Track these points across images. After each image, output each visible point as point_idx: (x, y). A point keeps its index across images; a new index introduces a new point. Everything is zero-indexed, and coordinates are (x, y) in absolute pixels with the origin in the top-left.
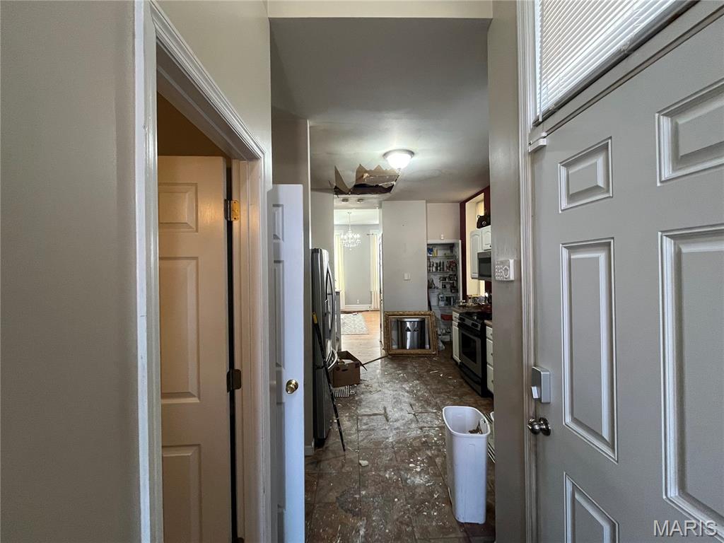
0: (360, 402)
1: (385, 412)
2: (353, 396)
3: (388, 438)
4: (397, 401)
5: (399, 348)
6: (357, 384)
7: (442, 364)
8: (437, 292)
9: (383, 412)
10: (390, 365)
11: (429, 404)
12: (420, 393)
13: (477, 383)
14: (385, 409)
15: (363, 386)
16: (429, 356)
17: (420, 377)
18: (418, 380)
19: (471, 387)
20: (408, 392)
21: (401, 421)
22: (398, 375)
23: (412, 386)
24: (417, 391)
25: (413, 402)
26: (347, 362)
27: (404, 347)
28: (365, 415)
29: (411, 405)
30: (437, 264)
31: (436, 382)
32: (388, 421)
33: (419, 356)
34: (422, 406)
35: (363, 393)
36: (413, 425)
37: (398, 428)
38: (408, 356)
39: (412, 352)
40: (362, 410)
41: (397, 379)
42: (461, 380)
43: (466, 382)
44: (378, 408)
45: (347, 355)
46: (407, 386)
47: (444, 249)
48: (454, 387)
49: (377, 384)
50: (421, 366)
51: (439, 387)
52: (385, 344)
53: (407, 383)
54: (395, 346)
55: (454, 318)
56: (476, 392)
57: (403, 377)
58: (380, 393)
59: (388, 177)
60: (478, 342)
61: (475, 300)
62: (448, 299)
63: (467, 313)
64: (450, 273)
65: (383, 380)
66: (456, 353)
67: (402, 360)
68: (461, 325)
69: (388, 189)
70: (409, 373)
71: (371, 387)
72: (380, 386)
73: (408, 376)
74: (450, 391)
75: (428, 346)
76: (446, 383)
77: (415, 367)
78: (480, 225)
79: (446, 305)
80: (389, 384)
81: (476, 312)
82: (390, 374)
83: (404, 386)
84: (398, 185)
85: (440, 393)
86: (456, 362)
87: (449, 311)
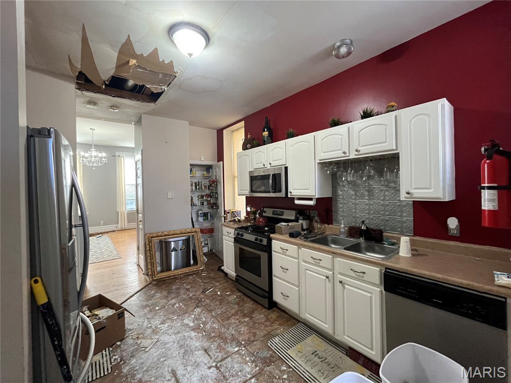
0: (133, 376)
2: (116, 367)
4: (186, 351)
5: (163, 271)
7: (213, 279)
8: (196, 209)
10: (158, 295)
11: (225, 340)
12: (208, 327)
13: (264, 297)
15: (129, 341)
16: (197, 273)
17: (198, 303)
18: (197, 306)
19: (254, 300)
20: (193, 329)
22: (173, 305)
23: (196, 319)
24: (205, 323)
25: (206, 344)
26: (104, 313)
27: (169, 269)
29: (206, 351)
30: (196, 183)
31: (217, 303)
33: (187, 275)
34: (220, 347)
35: (133, 356)
38: (175, 278)
39: (179, 272)
41: (173, 313)
42: (239, 294)
43: (245, 294)
45: (101, 302)
46: (189, 321)
47: (202, 170)
48: (238, 304)
49: (149, 331)
50: (194, 287)
51: (223, 309)
52: (147, 269)
53: (187, 315)
54: (159, 269)
55: (225, 232)
56: (260, 304)
57: (180, 307)
58: (159, 343)
59: (161, 76)
60: (264, 256)
61: (233, 214)
62: (205, 215)
63: (242, 228)
64: (207, 192)
65: (156, 322)
66: (229, 266)
67: (171, 283)
68: (238, 240)
69: (155, 97)
70: (185, 299)
71: (144, 338)
72: (155, 331)
73: (185, 305)
74: (237, 312)
75: (192, 262)
76: (229, 303)
77: (188, 289)
78: (245, 148)
79: (204, 220)
80: (166, 325)
81: (250, 226)
82: (163, 307)
83: (186, 321)
84: (170, 94)
85: (228, 318)
86: (226, 274)
87: (206, 225)
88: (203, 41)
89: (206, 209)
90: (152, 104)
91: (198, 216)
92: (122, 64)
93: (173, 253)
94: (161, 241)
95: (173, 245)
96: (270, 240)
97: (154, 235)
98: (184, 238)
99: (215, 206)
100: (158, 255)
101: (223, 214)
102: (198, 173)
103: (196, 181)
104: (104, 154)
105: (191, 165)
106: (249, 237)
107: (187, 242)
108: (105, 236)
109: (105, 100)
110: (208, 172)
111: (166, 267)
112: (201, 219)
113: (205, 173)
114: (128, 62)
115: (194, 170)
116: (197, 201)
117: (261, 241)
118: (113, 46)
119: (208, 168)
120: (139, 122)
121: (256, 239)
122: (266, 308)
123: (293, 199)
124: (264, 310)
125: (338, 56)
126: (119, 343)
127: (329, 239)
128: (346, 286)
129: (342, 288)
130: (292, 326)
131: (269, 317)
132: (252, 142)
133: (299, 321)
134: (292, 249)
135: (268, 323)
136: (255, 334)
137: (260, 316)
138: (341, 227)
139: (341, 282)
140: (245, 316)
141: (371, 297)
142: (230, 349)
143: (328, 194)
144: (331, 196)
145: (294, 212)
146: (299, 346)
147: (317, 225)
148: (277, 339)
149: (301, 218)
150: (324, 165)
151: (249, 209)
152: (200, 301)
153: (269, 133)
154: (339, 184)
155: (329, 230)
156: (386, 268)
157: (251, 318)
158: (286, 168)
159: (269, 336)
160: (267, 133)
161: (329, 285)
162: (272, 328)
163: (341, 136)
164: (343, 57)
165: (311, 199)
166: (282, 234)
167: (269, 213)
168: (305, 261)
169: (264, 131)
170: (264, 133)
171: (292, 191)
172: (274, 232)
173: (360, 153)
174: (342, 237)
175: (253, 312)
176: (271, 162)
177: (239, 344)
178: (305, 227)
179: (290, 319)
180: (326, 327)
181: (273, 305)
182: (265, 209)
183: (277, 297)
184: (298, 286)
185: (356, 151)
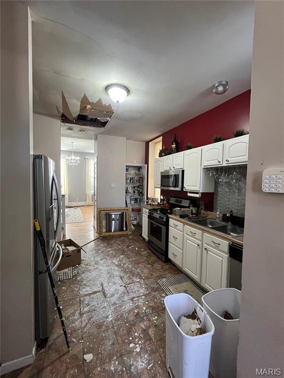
0: (82, 282)
1: (103, 288)
2: (75, 276)
3: (107, 317)
4: (111, 276)
5: (106, 232)
6: (79, 264)
7: (135, 240)
8: (129, 195)
9: (100, 289)
10: (102, 245)
11: (133, 274)
12: (126, 266)
13: (162, 254)
14: (102, 285)
15: (83, 265)
16: (127, 236)
17: (123, 252)
18: (123, 255)
19: (157, 256)
20: (117, 266)
21: (116, 296)
22: (109, 252)
23: (120, 261)
24: (123, 264)
25: (122, 274)
26: (71, 248)
27: (110, 231)
28: (87, 295)
29: (121, 278)
30: (130, 178)
31: (134, 254)
32: (105, 297)
33: (120, 236)
34: (129, 277)
35: (83, 273)
36: (126, 298)
37: (115, 304)
38: (113, 237)
39: (116, 233)
40: (84, 290)
41: (108, 256)
42: (149, 251)
43: (153, 252)
44: (96, 285)
45: (70, 243)
46: (115, 261)
47: (135, 170)
48: (147, 257)
49: (94, 263)
50: (123, 244)
51: (137, 258)
52: (98, 229)
53: (115, 258)
54: (104, 230)
55: (144, 212)
56: (160, 259)
57: (112, 253)
58: (97, 269)
59: (105, 113)
60: (164, 228)
61: (153, 200)
62: (136, 199)
63: (154, 209)
64: (138, 184)
65: (98, 259)
66: (145, 233)
67: (110, 240)
68: (150, 217)
69: (104, 124)
70: (116, 250)
71: (90, 265)
72: (96, 263)
73: (115, 253)
74: (144, 261)
75: (125, 229)
76: (141, 255)
77: (119, 244)
78: (160, 155)
79: (135, 203)
80: (103, 261)
81: (159, 209)
82: (103, 252)
83: (114, 261)
84: (111, 122)
85: (139, 263)
86: (144, 239)
87: (136, 206)
88: (125, 93)
89: (137, 196)
90: (103, 128)
91: (131, 200)
92: (83, 108)
93: (113, 222)
94: (106, 214)
95: (113, 216)
96: (168, 219)
97: (102, 209)
98: (119, 213)
99: (141, 194)
100: (104, 222)
101: (146, 199)
102: (132, 172)
103: (131, 177)
104: (78, 158)
105: (126, 166)
106: (157, 215)
107: (122, 215)
108: (79, 208)
109: (77, 127)
110: (139, 171)
111: (109, 229)
112: (133, 202)
113: (137, 171)
114: (86, 107)
115: (130, 170)
116: (130, 190)
117: (163, 218)
118: (78, 100)
119: (139, 168)
120: (96, 139)
121: (160, 217)
122: (162, 261)
123: (187, 192)
124: (162, 263)
125: (217, 93)
126: (77, 266)
127: (208, 221)
128: (209, 252)
129: (206, 253)
130: (177, 274)
131: (164, 267)
132: (166, 152)
133: (182, 273)
134: (180, 225)
135: (162, 270)
136: (152, 275)
137: (158, 266)
138: (218, 214)
139: (206, 249)
140: (149, 264)
141: (222, 260)
142: (135, 279)
143: (211, 190)
144: (213, 192)
145: (188, 201)
146: (177, 286)
147: (203, 212)
148: (164, 280)
149: (191, 206)
150: (207, 170)
151: (162, 198)
152: (124, 252)
153: (176, 146)
154: (219, 184)
155: (210, 215)
156: (233, 243)
157: (152, 266)
158: (183, 171)
159: (160, 277)
160: (175, 145)
161: (199, 250)
162: (164, 273)
163: (218, 150)
164: (221, 94)
165: (197, 193)
166: (176, 215)
167: (173, 201)
168: (187, 234)
169: (173, 144)
170: (172, 146)
171: (186, 187)
172: (171, 213)
173: (230, 162)
174: (217, 220)
175: (155, 262)
176: (175, 166)
177: (141, 278)
178: (194, 212)
179: (176, 270)
180: (196, 277)
181: (168, 261)
182: (171, 198)
183: (171, 256)
184: (182, 250)
185: (227, 161)
